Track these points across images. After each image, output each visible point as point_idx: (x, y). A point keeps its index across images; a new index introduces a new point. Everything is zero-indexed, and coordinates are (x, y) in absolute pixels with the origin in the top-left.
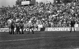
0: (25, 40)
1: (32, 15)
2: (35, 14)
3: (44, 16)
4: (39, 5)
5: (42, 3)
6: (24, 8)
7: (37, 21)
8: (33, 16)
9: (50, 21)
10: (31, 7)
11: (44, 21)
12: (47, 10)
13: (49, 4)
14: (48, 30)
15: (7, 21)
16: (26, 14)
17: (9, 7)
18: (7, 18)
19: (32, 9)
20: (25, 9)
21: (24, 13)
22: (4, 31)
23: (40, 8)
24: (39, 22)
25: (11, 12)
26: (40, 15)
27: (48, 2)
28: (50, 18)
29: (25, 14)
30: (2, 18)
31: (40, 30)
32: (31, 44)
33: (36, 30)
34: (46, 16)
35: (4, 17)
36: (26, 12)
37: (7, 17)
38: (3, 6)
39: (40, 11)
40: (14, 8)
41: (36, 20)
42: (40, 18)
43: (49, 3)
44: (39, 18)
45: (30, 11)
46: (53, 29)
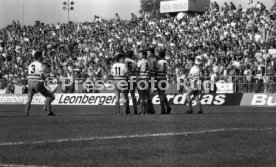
0: (171, 137)
1: (197, 48)
2: (208, 44)
3: (238, 52)
4: (222, 14)
5: (233, 7)
6: (170, 24)
7: (215, 68)
8: (199, 50)
9: (259, 69)
10: (194, 19)
11: (237, 71)
12: (250, 31)
13: (257, 10)
14: (254, 103)
15: (110, 68)
16: (177, 45)
17: (118, 20)
18: (110, 59)
19: (196, 29)
20: (173, 26)
21: (168, 39)
22: (97, 103)
23: (225, 23)
24: (222, 73)
25: (123, 36)
26: (225, 49)
27: (253, 5)
28: (260, 60)
29: (172, 44)
30: (93, 58)
31: (222, 101)
32: (192, 152)
33: (209, 102)
34: (245, 53)
35: (101, 54)
36: (176, 38)
37: (111, 53)
38: (96, 17)
39: (226, 33)
40: (134, 22)
41: (211, 66)
42: (224, 59)
43: (259, 6)
44: (219, 60)
45: (190, 33)
46: (271, 98)
